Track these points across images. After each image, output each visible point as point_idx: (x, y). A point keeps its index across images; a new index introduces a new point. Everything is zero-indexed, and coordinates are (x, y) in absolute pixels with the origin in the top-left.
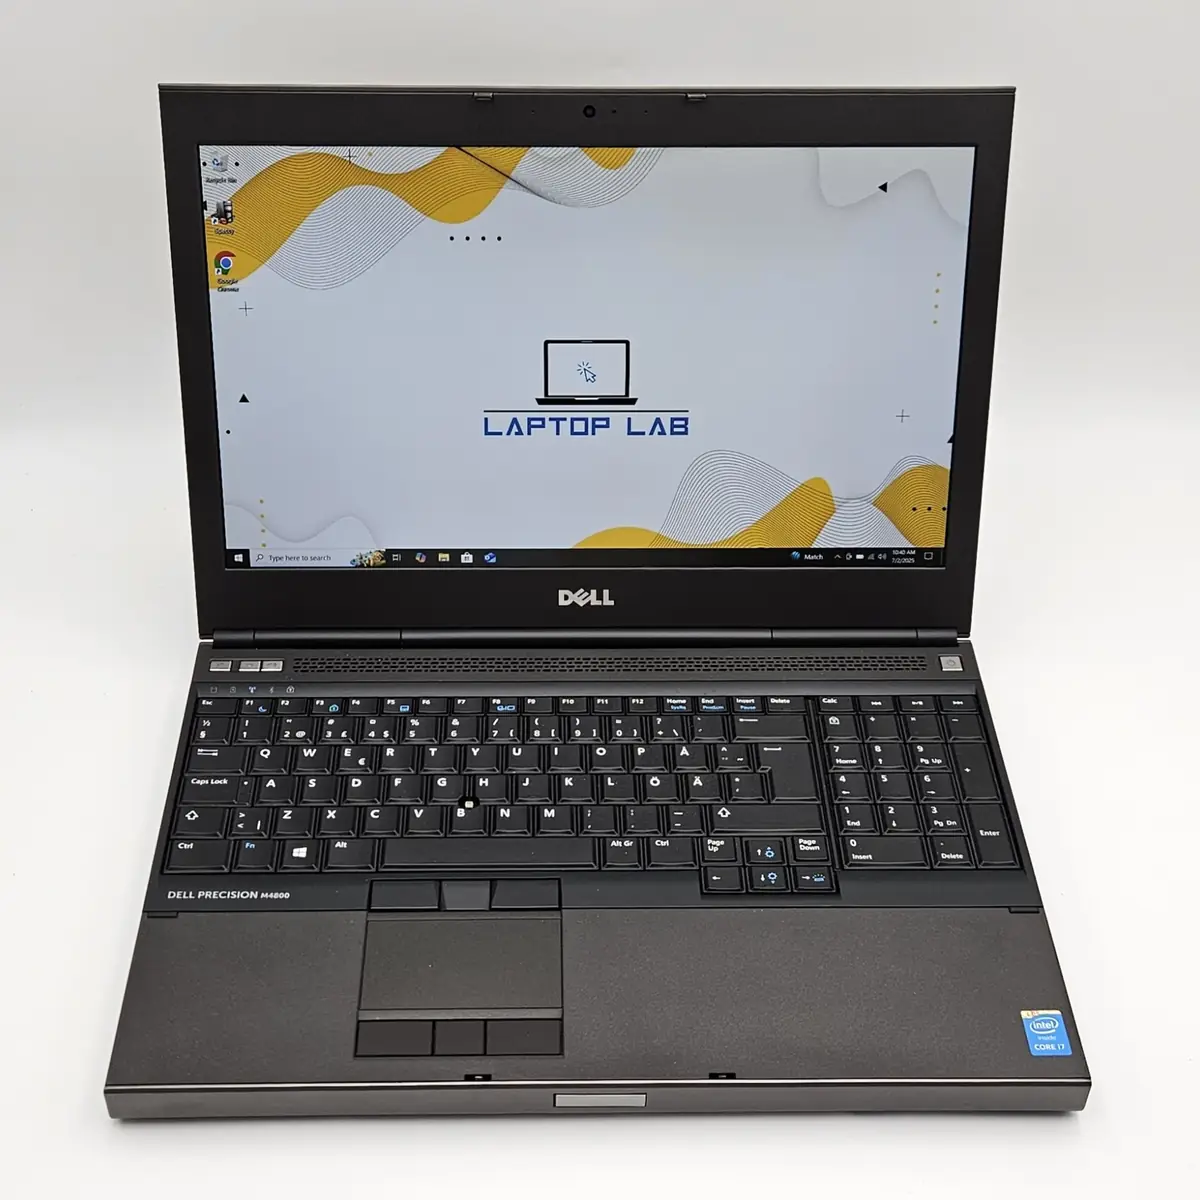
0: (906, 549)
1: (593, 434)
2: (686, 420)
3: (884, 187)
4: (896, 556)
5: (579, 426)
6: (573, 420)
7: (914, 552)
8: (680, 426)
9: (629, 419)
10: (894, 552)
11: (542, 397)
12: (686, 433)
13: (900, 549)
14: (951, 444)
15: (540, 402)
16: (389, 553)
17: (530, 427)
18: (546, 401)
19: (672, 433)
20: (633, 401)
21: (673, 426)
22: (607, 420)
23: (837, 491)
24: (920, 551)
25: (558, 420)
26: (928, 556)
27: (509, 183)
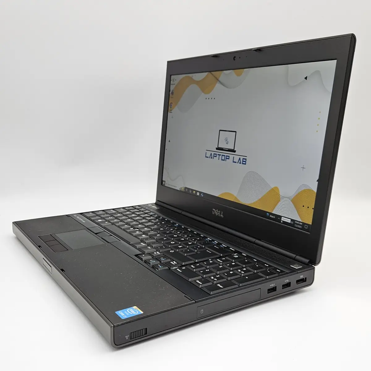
0: (300, 222)
1: (226, 161)
2: (246, 159)
3: (306, 78)
4: (297, 224)
5: (223, 158)
6: (222, 155)
7: (301, 224)
8: (244, 162)
9: (234, 157)
10: (296, 222)
11: (217, 147)
12: (245, 164)
13: (297, 221)
14: (317, 182)
15: (217, 149)
16: (186, 188)
17: (214, 156)
18: (218, 149)
19: (243, 164)
20: (235, 151)
21: (243, 161)
22: (229, 156)
23: (282, 193)
24: (304, 224)
25: (219, 155)
26: (306, 227)
27: (218, 81)
